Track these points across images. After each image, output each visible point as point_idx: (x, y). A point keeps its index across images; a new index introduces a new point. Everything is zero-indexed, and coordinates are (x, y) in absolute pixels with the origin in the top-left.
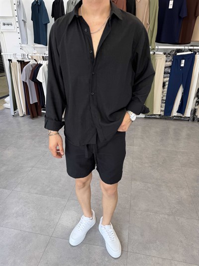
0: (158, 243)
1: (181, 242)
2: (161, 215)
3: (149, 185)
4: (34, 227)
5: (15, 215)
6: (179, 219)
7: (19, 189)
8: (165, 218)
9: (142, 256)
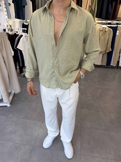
3: (92, 111)
7: (11, 116)
8: (102, 132)
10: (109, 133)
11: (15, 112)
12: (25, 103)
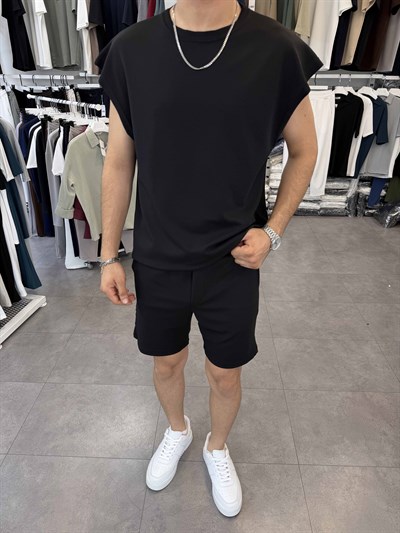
10: (368, 397)
11: (69, 367)
12: (93, 336)
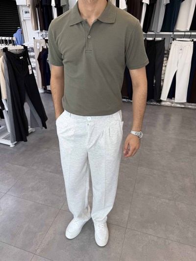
0: (156, 223)
1: (178, 224)
2: (162, 200)
3: (155, 172)
4: (46, 200)
5: (31, 189)
6: (179, 204)
7: (35, 167)
8: (166, 202)
9: (139, 233)
